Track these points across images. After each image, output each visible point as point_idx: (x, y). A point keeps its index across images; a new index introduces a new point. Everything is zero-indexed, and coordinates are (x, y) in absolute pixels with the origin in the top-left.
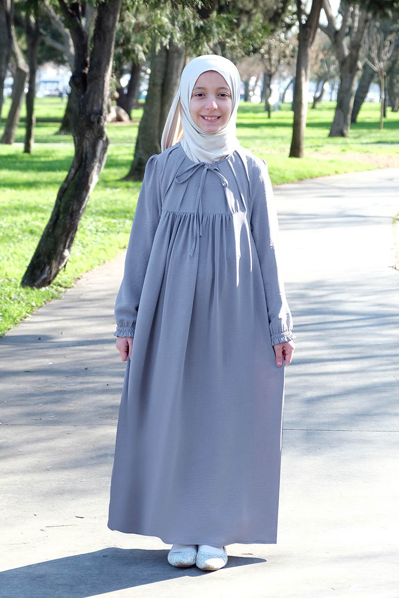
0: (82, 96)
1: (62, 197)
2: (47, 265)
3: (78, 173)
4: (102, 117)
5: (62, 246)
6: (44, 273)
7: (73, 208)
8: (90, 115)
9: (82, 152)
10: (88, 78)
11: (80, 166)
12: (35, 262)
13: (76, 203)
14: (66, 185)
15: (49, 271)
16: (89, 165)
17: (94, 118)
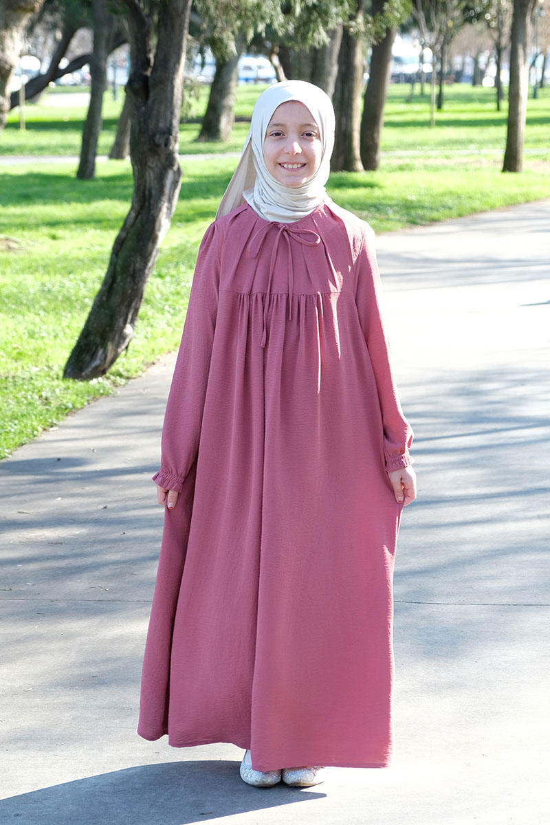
0: (143, 108)
1: (119, 251)
2: (99, 347)
3: (140, 217)
4: (171, 137)
5: (121, 320)
6: (95, 360)
7: (134, 267)
8: (154, 135)
9: (145, 187)
10: (151, 81)
11: (142, 207)
12: (82, 344)
13: (139, 259)
14: (124, 234)
15: (103, 356)
16: (155, 206)
17: (160, 139)
